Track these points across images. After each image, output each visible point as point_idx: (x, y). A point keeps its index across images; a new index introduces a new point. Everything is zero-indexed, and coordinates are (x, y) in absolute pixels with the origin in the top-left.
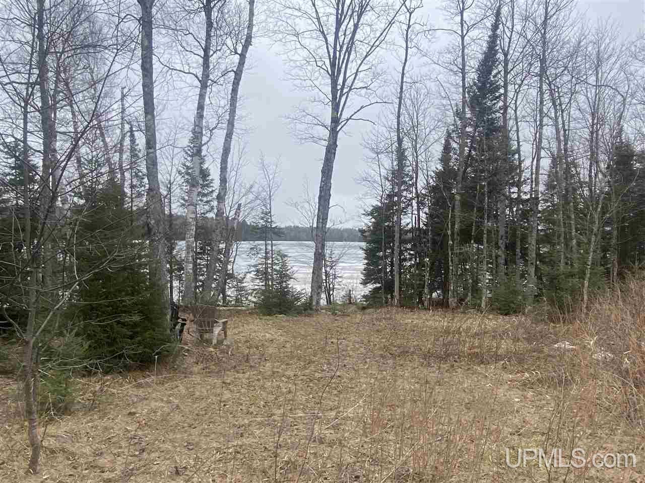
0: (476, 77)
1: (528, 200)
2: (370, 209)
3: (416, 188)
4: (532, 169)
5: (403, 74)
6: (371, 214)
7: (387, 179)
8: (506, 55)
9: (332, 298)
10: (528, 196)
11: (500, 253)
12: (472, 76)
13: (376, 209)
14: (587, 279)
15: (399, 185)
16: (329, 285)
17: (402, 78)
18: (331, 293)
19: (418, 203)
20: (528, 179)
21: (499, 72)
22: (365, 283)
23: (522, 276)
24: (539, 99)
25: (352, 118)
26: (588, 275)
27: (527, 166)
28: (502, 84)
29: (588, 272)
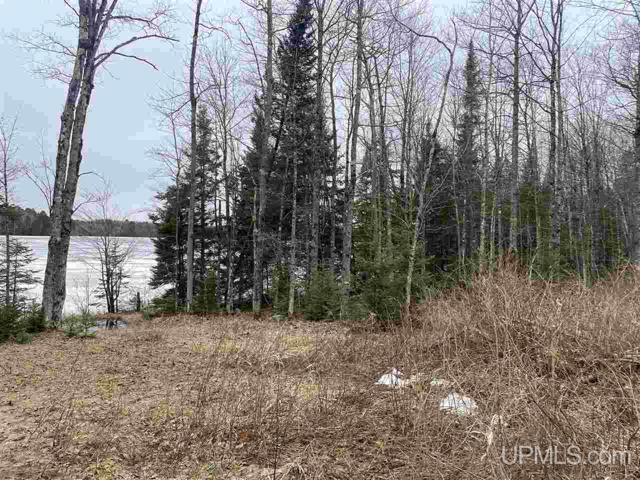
0: (288, 35)
1: (342, 190)
2: (164, 192)
3: (225, 169)
4: (347, 158)
5: (198, 14)
6: (167, 196)
7: (186, 153)
8: (320, 11)
9: (115, 303)
10: (343, 187)
11: (313, 244)
12: (283, 32)
13: (172, 191)
14: (410, 274)
15: (203, 162)
16: (112, 287)
17: (197, 18)
18: (115, 297)
19: (227, 187)
20: (344, 168)
21: (314, 32)
22: (155, 284)
23: (337, 271)
24: (355, 76)
25: (117, 51)
26: (412, 269)
27: (343, 153)
28: (316, 45)
29: (411, 265)
